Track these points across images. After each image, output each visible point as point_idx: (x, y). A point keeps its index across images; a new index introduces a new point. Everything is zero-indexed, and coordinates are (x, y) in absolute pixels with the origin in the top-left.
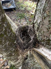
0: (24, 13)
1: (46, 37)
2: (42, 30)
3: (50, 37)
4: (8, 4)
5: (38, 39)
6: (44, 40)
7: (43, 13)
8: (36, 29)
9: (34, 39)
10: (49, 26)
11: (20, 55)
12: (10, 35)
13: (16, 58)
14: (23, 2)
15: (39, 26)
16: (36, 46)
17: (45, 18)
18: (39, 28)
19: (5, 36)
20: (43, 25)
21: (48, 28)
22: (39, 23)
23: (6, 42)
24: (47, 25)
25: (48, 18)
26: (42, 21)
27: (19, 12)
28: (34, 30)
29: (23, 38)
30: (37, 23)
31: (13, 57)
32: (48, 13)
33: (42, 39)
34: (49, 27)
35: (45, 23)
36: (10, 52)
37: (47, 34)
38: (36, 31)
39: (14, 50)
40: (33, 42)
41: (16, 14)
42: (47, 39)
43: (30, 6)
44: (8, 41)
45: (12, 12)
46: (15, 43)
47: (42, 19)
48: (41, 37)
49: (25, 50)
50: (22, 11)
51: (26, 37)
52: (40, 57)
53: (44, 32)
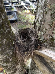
0: (26, 25)
1: (49, 35)
2: (44, 28)
3: (53, 35)
4: (10, 16)
5: (40, 40)
6: (47, 40)
7: (44, 8)
8: (38, 29)
9: (35, 40)
10: (52, 20)
11: (19, 64)
12: (8, 31)
13: (14, 67)
14: (25, 15)
15: (40, 24)
16: (38, 48)
17: (47, 12)
18: (41, 26)
19: (2, 30)
20: (45, 21)
21: (50, 24)
22: (41, 20)
23: (2, 39)
24: (49, 20)
25: (49, 13)
26: (44, 17)
27: (21, 24)
28: (35, 30)
29: (23, 41)
30: (39, 21)
31: (10, 64)
32: (49, 6)
33: (44, 39)
34: (51, 22)
35: (47, 18)
36: (6, 55)
37: (49, 31)
38: (38, 31)
39: (12, 53)
40: (34, 43)
41: (17, 26)
42: (50, 38)
43: (31, 19)
44: (5, 38)
45: (13, 24)
46: (13, 43)
47: (44, 15)
48: (43, 37)
49: (25, 53)
50: (23, 23)
51: (27, 40)
52: (43, 63)
53: (46, 30)
